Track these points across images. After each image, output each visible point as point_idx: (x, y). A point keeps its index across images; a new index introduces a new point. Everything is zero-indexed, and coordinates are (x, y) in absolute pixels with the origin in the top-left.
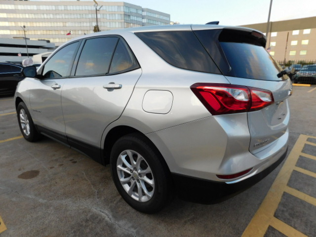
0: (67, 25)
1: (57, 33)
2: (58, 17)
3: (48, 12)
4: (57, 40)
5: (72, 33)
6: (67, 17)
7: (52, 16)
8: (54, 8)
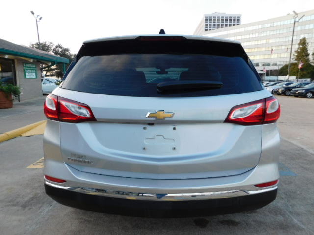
0: (271, 41)
1: (258, 50)
2: (262, 35)
3: (254, 32)
4: (258, 57)
5: (274, 49)
6: (272, 33)
7: (257, 35)
8: (260, 27)
